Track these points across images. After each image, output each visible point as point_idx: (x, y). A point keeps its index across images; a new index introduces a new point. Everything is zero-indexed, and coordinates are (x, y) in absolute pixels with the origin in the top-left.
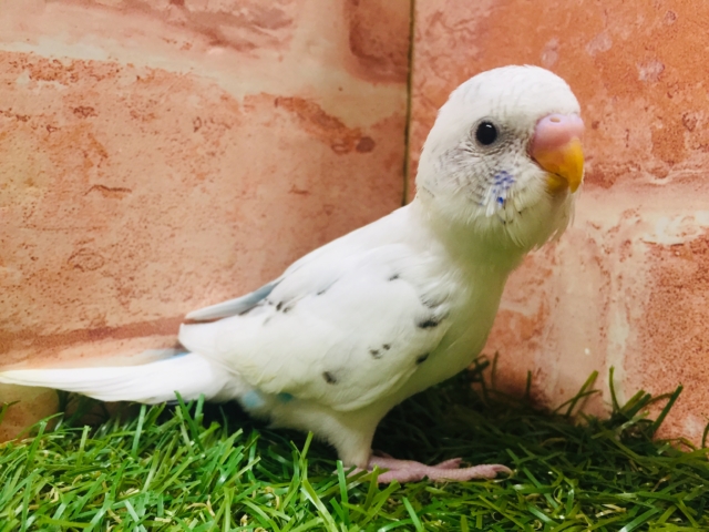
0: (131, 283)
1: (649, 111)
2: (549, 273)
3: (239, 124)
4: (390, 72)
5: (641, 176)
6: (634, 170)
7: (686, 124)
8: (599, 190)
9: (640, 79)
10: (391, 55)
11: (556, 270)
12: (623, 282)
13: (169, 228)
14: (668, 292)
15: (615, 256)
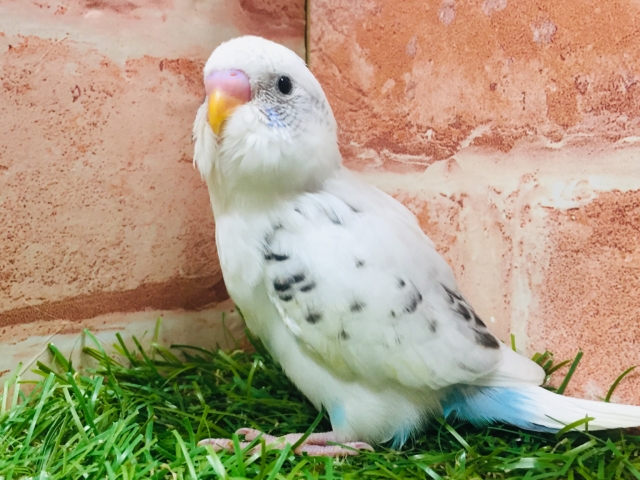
0: (12, 266)
1: (544, 74)
2: (454, 239)
3: (122, 91)
4: (284, 26)
5: (537, 139)
6: (531, 133)
7: (579, 88)
8: (499, 154)
9: (534, 40)
10: (285, 8)
11: (460, 236)
12: (525, 247)
13: (51, 206)
14: (566, 256)
15: (516, 221)
